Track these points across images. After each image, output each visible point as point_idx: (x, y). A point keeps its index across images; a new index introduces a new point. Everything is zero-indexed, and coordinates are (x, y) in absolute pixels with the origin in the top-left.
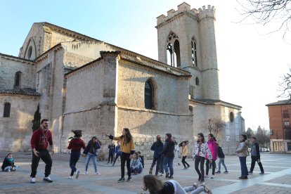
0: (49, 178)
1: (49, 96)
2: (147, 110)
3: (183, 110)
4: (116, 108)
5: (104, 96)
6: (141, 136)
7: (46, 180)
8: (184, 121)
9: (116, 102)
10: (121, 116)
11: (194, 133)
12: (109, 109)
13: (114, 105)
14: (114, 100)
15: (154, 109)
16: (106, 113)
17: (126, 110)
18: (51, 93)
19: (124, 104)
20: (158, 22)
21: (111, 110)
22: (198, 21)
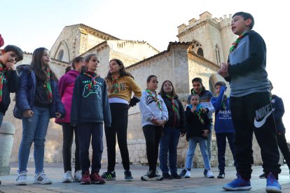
20: (179, 31)
22: (220, 30)
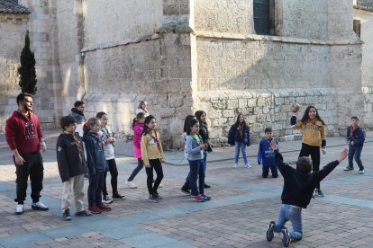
0: (41, 204)
1: (46, 12)
2: (259, 37)
3: (340, 33)
4: (193, 38)
5: (165, 13)
6: (247, 94)
7: (36, 208)
8: (340, 57)
9: (192, 25)
10: (204, 55)
11: (363, 82)
12: (178, 41)
13: (189, 31)
14: (186, 21)
15: (275, 35)
16: (173, 50)
17: (215, 39)
18: (50, 6)
19: (209, 27)
21: (183, 42)
